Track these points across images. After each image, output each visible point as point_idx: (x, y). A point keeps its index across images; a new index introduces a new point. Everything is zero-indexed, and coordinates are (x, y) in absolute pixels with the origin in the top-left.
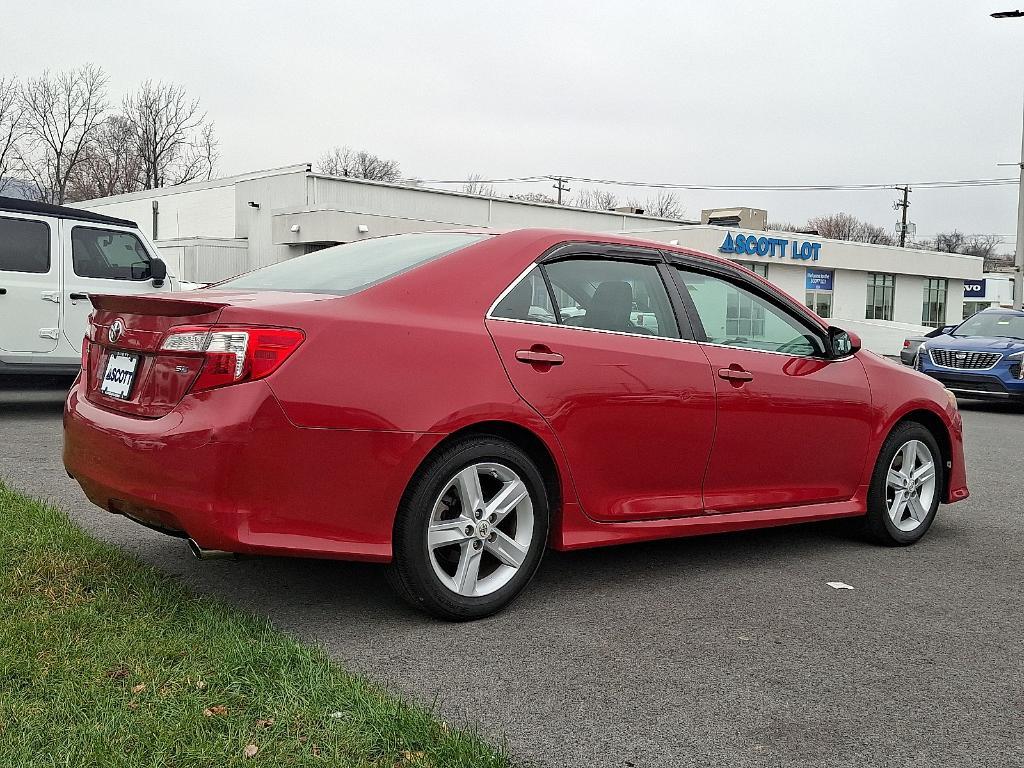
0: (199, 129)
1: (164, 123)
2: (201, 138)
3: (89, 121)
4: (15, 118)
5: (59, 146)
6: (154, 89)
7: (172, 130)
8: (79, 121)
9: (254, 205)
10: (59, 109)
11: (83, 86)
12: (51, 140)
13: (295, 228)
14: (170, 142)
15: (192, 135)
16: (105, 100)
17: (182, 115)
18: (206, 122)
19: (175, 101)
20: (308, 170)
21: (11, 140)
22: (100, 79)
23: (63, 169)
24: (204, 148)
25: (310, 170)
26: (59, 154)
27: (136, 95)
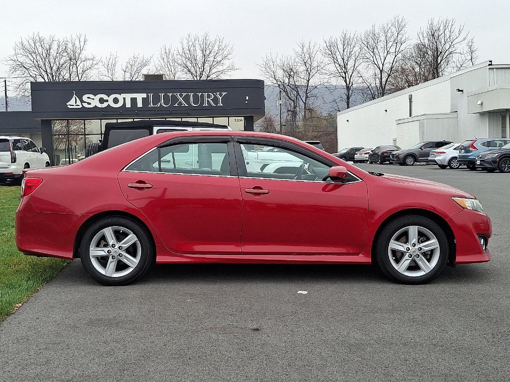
0: (464, 43)
1: (443, 42)
2: (466, 49)
3: (397, 50)
4: (357, 54)
5: (381, 66)
6: (435, 23)
7: (447, 47)
8: (392, 50)
9: (459, 90)
10: (381, 45)
11: (394, 29)
12: (377, 63)
13: (479, 102)
14: (447, 54)
15: (461, 47)
16: (406, 36)
17: (453, 36)
18: (469, 38)
19: (450, 27)
20: (489, 65)
21: (355, 67)
22: (403, 24)
23: (384, 80)
24: (468, 54)
25: (491, 65)
26: (381, 72)
27: (425, 29)
